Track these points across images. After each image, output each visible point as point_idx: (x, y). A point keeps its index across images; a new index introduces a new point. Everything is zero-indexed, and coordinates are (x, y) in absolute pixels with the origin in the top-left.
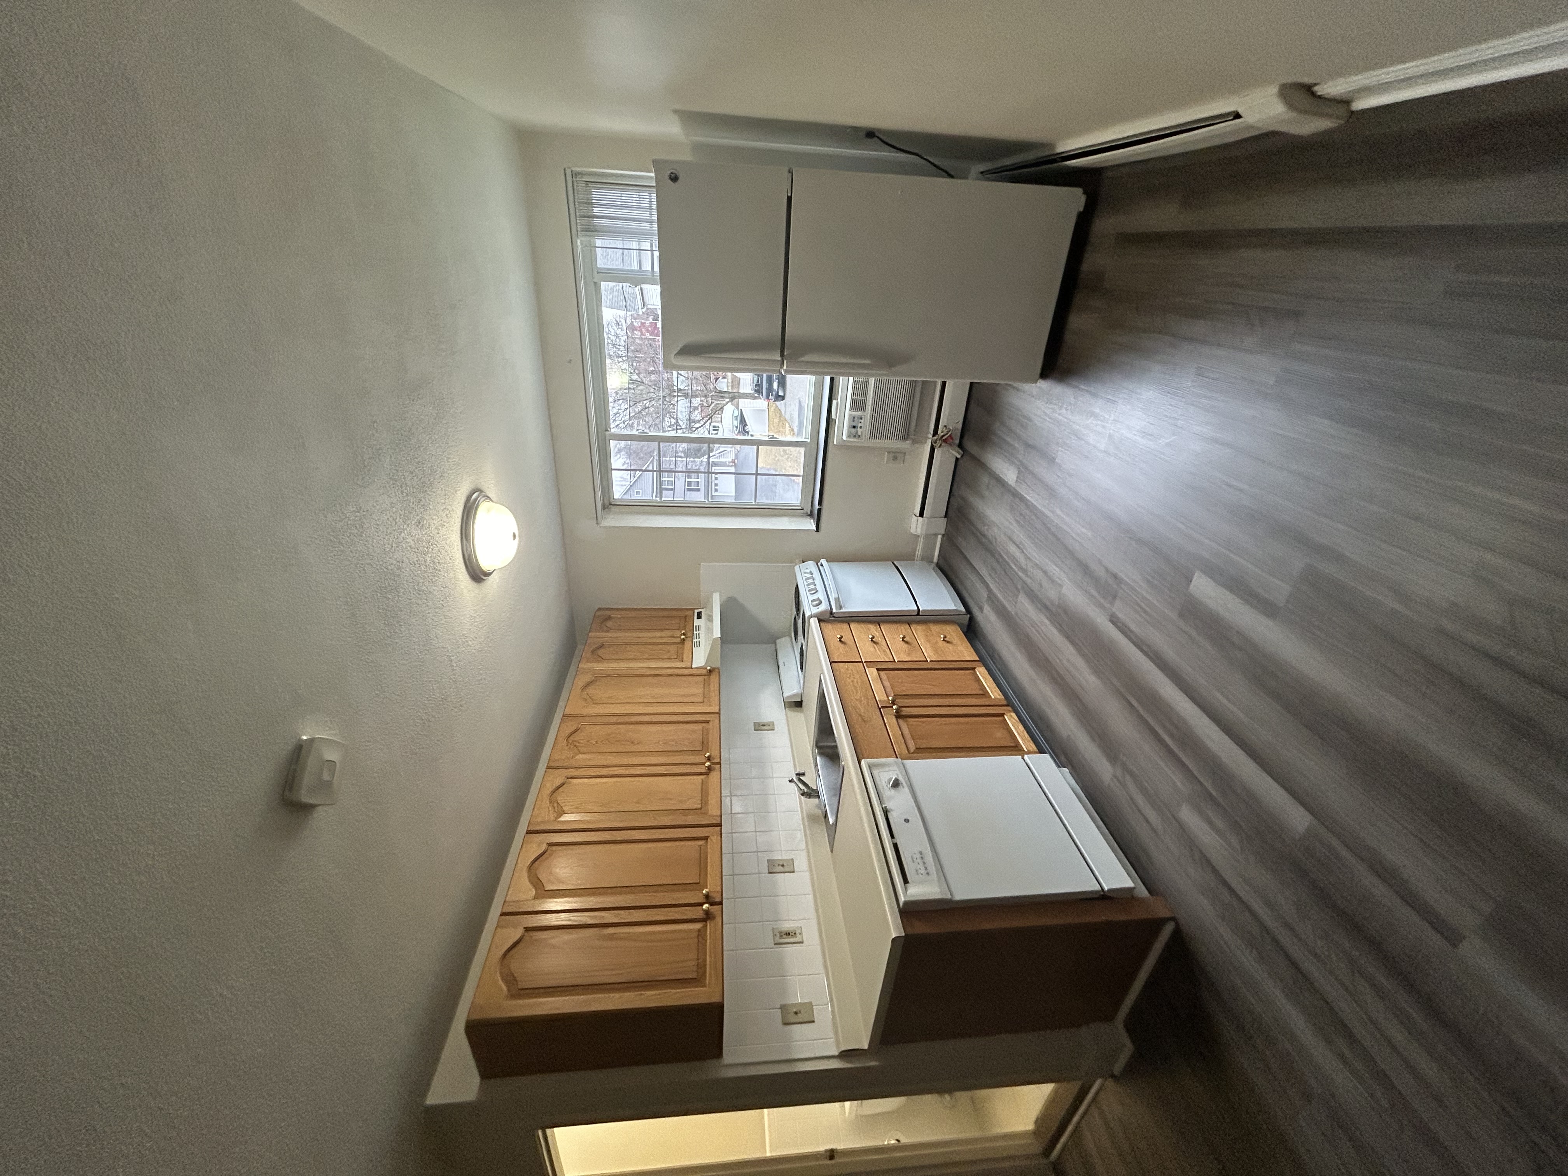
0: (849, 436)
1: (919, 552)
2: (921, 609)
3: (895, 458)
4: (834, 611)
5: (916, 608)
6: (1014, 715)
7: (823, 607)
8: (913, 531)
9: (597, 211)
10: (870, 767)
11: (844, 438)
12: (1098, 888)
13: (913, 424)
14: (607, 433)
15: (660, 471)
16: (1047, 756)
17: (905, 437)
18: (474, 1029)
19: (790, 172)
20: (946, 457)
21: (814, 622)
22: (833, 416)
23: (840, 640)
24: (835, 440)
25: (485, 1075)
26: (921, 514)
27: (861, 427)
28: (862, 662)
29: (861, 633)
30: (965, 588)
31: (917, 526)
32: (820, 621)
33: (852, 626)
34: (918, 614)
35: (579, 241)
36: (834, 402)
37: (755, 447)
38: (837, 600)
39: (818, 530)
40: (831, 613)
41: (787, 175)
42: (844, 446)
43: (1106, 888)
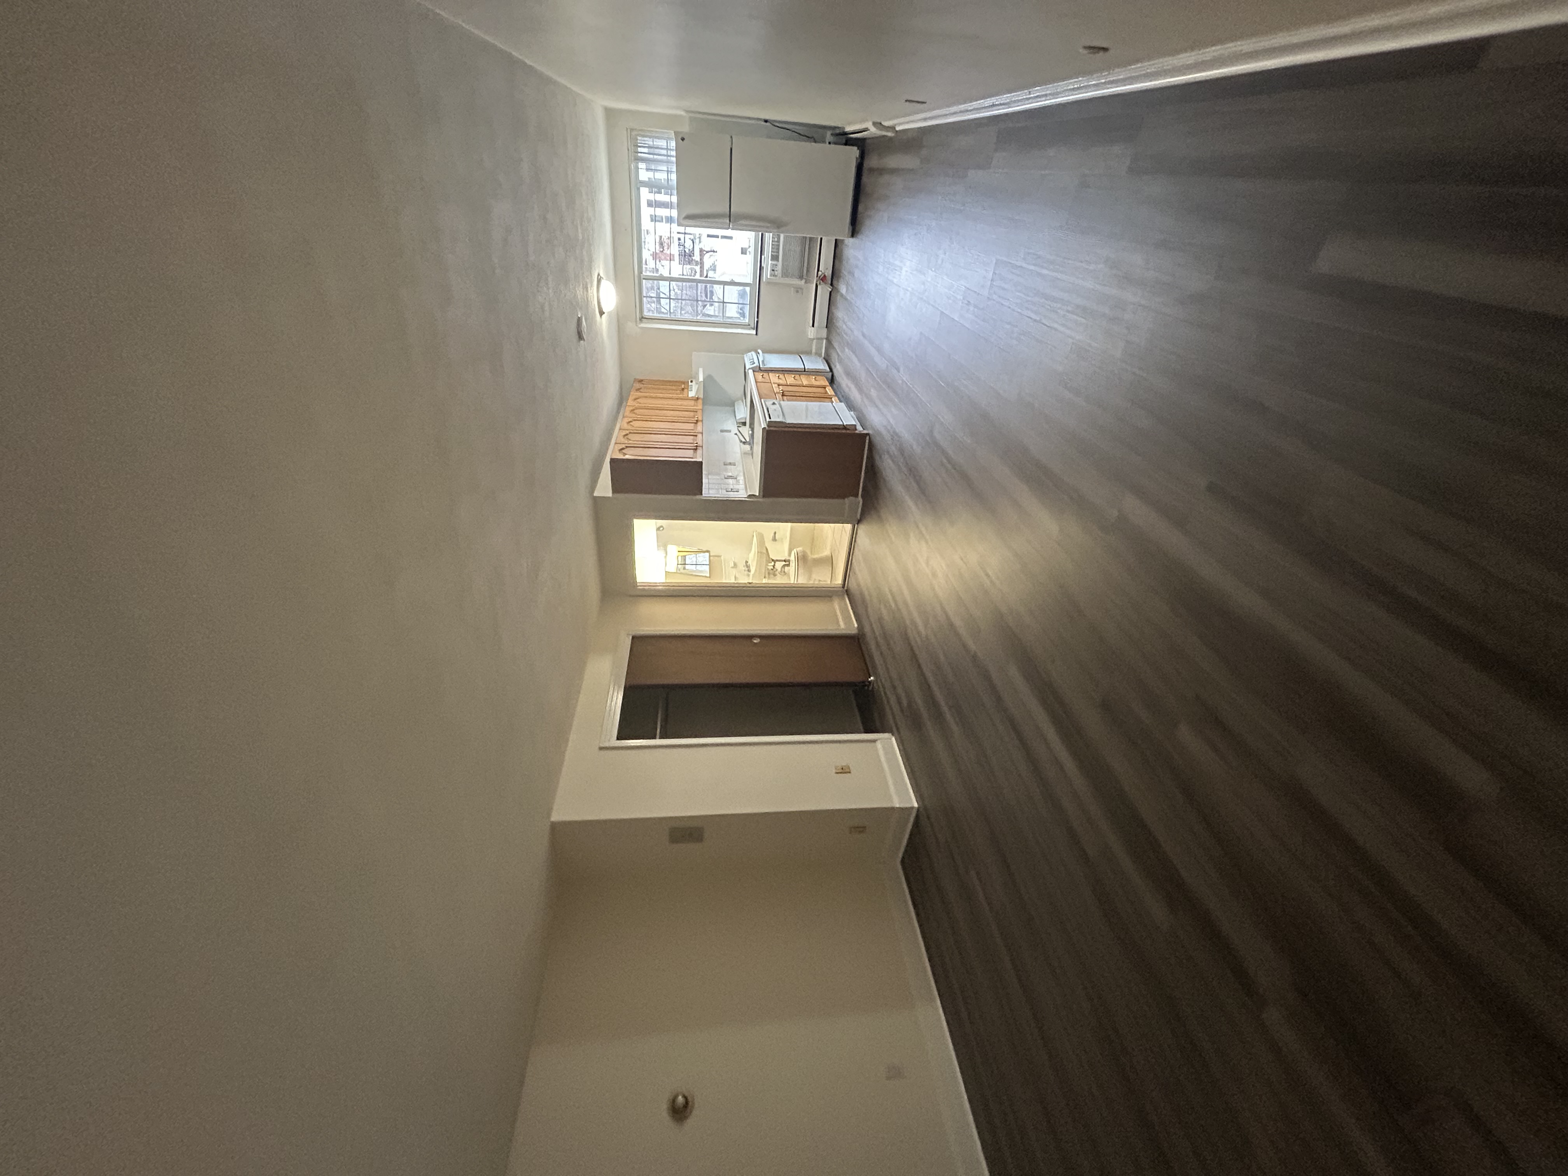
0: (771, 275)
1: (814, 351)
2: (806, 368)
3: (797, 292)
4: (761, 366)
5: (803, 367)
6: (836, 398)
7: (756, 364)
8: (809, 337)
9: (640, 150)
10: (764, 401)
11: (769, 277)
12: (842, 423)
13: (805, 271)
14: (642, 275)
15: (670, 299)
16: (843, 403)
17: (801, 277)
18: (613, 461)
19: (731, 137)
20: (824, 290)
21: (751, 372)
22: (763, 265)
23: (763, 377)
24: (764, 279)
25: (613, 493)
26: (813, 326)
27: (777, 271)
28: (771, 382)
29: (773, 377)
30: (832, 361)
31: (811, 333)
32: (754, 371)
33: (770, 374)
34: (805, 371)
35: (632, 165)
36: (763, 257)
37: (722, 286)
38: (763, 361)
39: (756, 334)
40: (760, 368)
41: (729, 139)
42: (769, 283)
43: (845, 424)
